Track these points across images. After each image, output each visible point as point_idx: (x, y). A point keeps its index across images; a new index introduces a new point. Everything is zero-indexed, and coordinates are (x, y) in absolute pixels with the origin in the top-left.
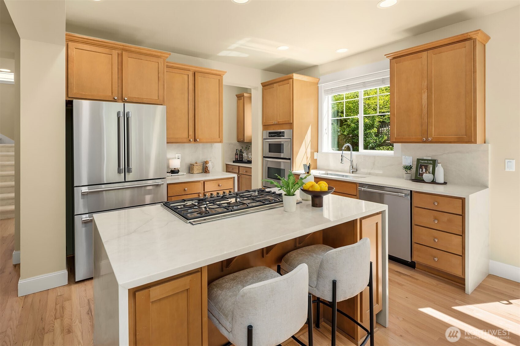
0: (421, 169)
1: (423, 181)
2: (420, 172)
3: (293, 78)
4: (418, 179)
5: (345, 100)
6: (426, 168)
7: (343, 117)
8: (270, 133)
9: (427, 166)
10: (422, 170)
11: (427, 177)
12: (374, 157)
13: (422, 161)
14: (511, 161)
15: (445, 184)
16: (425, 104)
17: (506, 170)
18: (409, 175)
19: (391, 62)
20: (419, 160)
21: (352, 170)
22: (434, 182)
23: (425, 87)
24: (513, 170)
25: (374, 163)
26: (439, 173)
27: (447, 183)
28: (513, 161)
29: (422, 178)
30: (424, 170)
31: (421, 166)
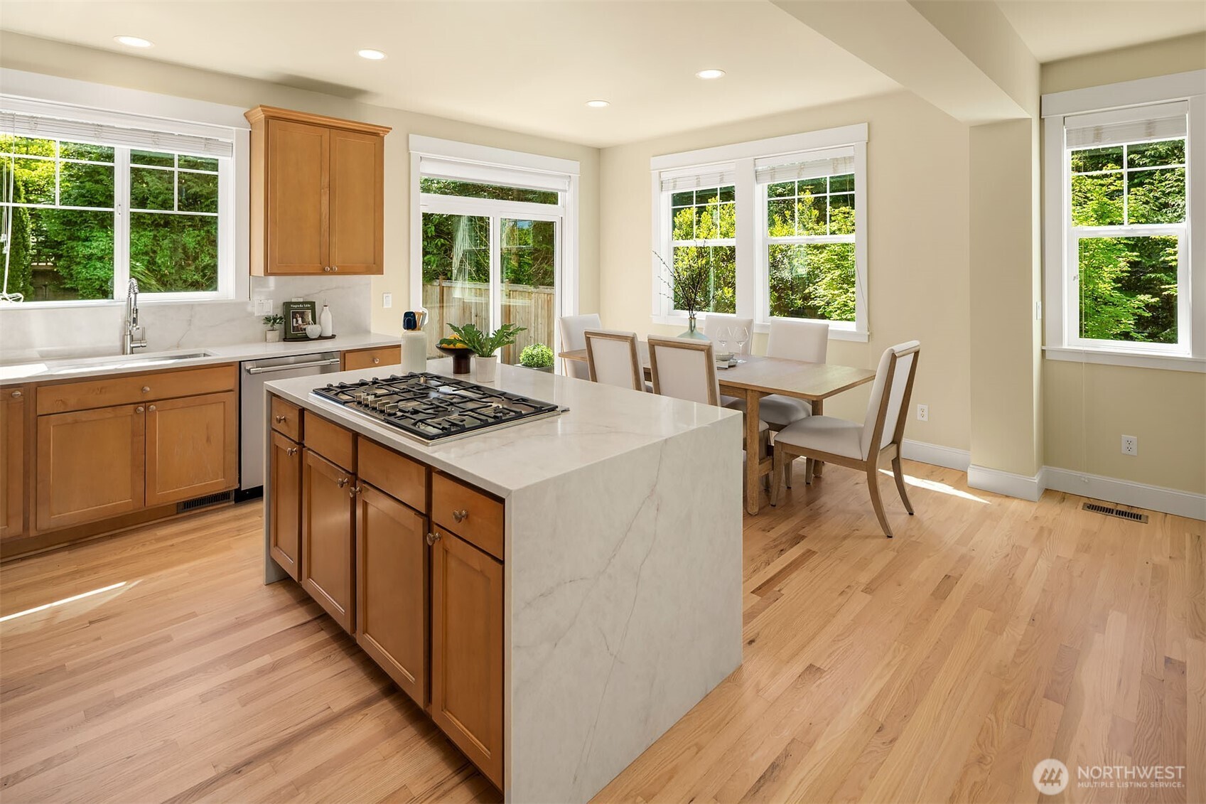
0: (295, 320)
1: (306, 338)
2: (295, 325)
4: (293, 335)
6: (302, 315)
9: (303, 312)
10: (297, 321)
11: (312, 330)
12: (191, 306)
14: (388, 295)
15: (333, 337)
16: (326, 214)
17: (385, 307)
18: (277, 333)
19: (267, 123)
20: (287, 305)
21: (132, 345)
22: (321, 338)
23: (327, 185)
24: (390, 306)
25: (190, 320)
26: (327, 322)
27: (335, 336)
28: (390, 295)
29: (300, 334)
30: (300, 320)
31: (294, 313)
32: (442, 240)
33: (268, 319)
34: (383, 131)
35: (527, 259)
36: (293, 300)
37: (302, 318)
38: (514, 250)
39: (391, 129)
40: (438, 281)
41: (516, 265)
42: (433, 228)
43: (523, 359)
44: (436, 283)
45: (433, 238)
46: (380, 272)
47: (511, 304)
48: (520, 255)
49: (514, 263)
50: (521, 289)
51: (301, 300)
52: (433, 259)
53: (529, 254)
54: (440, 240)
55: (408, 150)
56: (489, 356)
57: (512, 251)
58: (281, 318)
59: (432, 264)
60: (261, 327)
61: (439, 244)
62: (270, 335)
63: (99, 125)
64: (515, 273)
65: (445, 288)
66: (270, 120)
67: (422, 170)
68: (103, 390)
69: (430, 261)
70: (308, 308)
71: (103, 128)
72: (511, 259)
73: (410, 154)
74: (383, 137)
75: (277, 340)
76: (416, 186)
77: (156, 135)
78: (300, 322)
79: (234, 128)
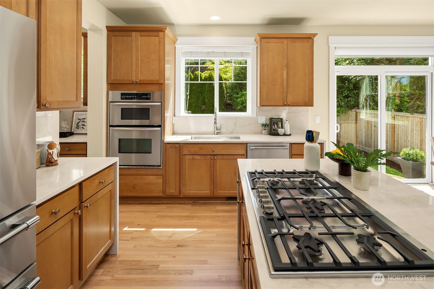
0: (274, 126)
1: (278, 135)
2: (274, 128)
3: (165, 32)
4: (273, 133)
5: (199, 66)
6: (277, 124)
7: (198, 81)
8: (122, 94)
9: (277, 123)
10: (275, 126)
11: (281, 131)
12: (236, 118)
13: (274, 120)
14: (318, 116)
15: (290, 135)
16: (285, 78)
17: (316, 122)
18: (266, 131)
19: (261, 41)
20: (271, 119)
21: (217, 132)
22: (285, 135)
23: (286, 65)
24: (319, 122)
25: (236, 123)
26: (287, 128)
27: (291, 134)
28: (319, 117)
29: (276, 132)
30: (276, 126)
31: (274, 123)
32: (357, 91)
33: (263, 125)
34: (313, 36)
35: (406, 99)
36: (274, 117)
37: (277, 125)
38: (398, 95)
39: (317, 34)
40: (355, 109)
41: (399, 102)
42: (352, 86)
43: (402, 155)
44: (353, 110)
45: (352, 90)
46: (312, 105)
47: (396, 123)
48: (401, 97)
49: (398, 101)
50: (402, 115)
51: (277, 117)
52: (352, 99)
53: (407, 96)
54: (355, 91)
55: (328, 44)
56: (366, 171)
57: (397, 95)
58: (268, 125)
59: (351, 102)
60: (261, 128)
61: (355, 92)
62: (264, 132)
63: (208, 52)
64: (398, 106)
65: (358, 113)
66: (262, 39)
67: (336, 54)
68: (201, 149)
69: (351, 101)
70: (279, 121)
71: (210, 53)
72: (395, 99)
73: (329, 46)
74: (313, 39)
75: (266, 134)
76: (332, 62)
77: (225, 53)
78: (276, 127)
79: (251, 46)
